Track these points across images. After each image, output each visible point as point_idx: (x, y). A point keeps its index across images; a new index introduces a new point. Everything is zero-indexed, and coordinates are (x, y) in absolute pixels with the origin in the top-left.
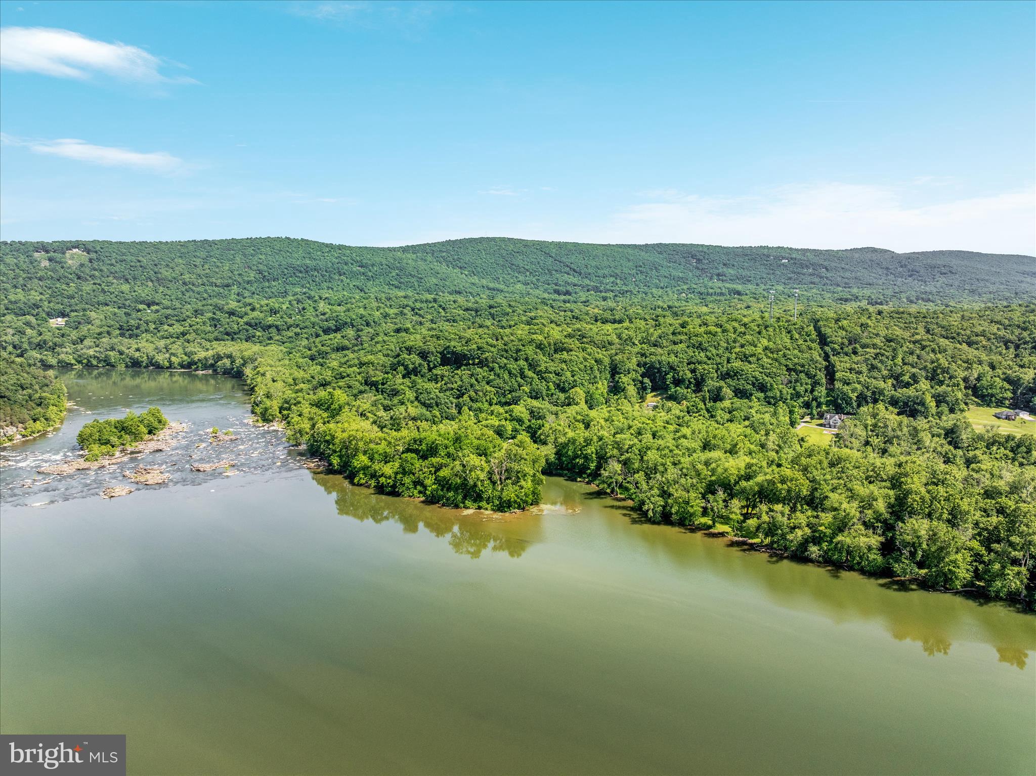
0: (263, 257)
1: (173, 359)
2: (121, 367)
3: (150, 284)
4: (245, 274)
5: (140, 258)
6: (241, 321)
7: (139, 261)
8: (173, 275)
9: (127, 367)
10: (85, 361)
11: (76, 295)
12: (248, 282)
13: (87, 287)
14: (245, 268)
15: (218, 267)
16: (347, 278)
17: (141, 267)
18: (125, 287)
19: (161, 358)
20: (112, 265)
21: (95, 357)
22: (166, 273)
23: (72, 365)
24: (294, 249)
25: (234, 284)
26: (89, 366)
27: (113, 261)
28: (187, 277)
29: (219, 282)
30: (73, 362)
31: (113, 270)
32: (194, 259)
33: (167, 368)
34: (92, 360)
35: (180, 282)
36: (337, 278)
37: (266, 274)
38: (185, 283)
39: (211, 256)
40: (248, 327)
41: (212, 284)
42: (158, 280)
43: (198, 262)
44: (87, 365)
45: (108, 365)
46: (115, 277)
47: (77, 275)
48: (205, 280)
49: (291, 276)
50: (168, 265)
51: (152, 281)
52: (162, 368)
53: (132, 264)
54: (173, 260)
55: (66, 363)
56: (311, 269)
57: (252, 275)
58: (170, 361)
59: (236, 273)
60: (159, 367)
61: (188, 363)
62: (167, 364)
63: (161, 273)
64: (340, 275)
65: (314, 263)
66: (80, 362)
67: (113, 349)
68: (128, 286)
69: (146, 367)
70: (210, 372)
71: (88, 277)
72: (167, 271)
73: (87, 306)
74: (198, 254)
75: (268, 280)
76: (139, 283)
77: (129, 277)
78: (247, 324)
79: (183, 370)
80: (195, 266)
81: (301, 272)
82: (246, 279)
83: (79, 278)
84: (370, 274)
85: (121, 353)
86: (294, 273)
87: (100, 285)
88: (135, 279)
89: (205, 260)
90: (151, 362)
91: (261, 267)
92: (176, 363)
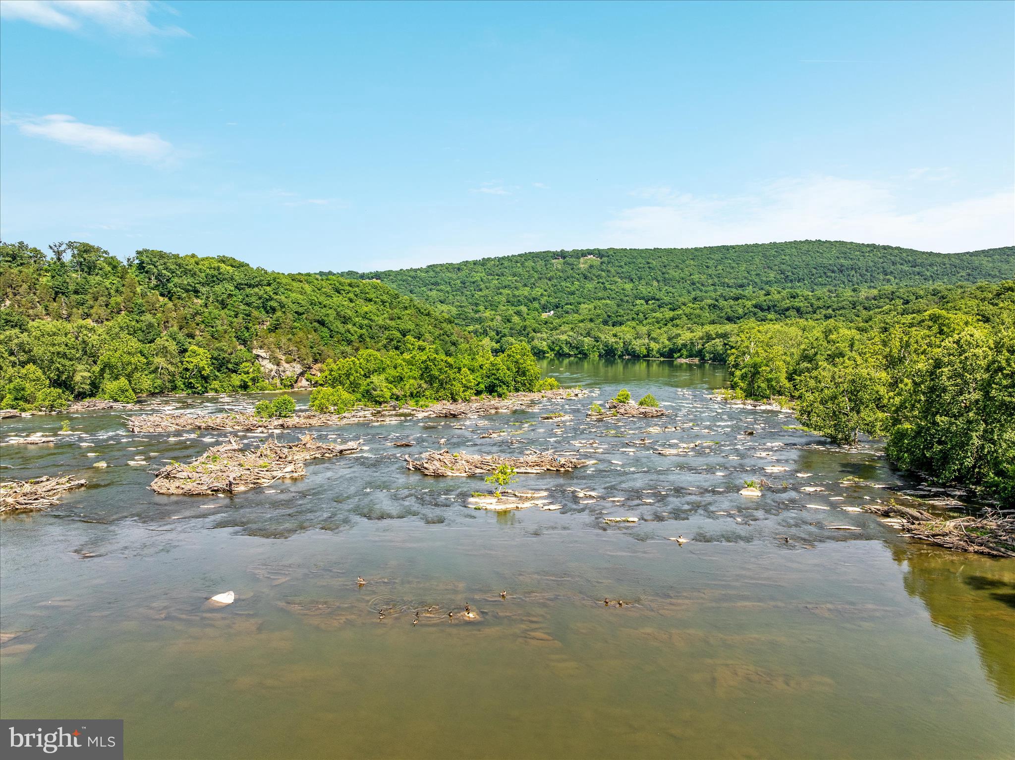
0: (787, 258)
1: (653, 345)
2: (594, 356)
3: (655, 283)
4: (764, 274)
5: (650, 261)
6: (749, 304)
7: (648, 263)
8: (682, 275)
9: (600, 356)
10: (557, 349)
11: (577, 292)
12: (767, 283)
13: (590, 286)
14: (764, 268)
15: (733, 268)
16: (895, 278)
17: (649, 268)
18: (628, 286)
19: (639, 346)
20: (621, 266)
21: (567, 343)
22: (673, 273)
23: (544, 352)
24: (825, 249)
25: (749, 284)
26: (561, 355)
27: (622, 264)
28: (696, 277)
29: (731, 282)
30: (546, 349)
31: (620, 272)
32: (707, 261)
33: (645, 356)
34: (564, 346)
35: (688, 282)
36: (881, 278)
37: (790, 274)
38: (693, 284)
39: (726, 258)
40: (756, 310)
41: (723, 284)
42: (665, 280)
43: (711, 263)
44: (558, 352)
45: (580, 353)
46: (619, 277)
47: (584, 275)
48: (716, 280)
49: (821, 277)
50: (677, 266)
51: (658, 281)
52: (638, 356)
53: (640, 265)
54: (684, 262)
55: (539, 349)
56: (847, 269)
57: (772, 275)
58: (649, 350)
59: (753, 273)
60: (636, 357)
61: (670, 349)
62: (645, 352)
63: (668, 273)
64: (886, 275)
65: (851, 262)
66: (552, 350)
67: (588, 334)
68: (632, 285)
69: (620, 357)
70: (696, 361)
71: (594, 278)
72: (675, 272)
73: (582, 300)
74: (713, 257)
75: (791, 281)
76: (643, 282)
77: (634, 276)
78: (755, 306)
79: (662, 359)
80: (708, 267)
81: (833, 272)
82: (764, 279)
83: (585, 278)
84: (928, 274)
85: (597, 340)
86: (825, 273)
87: (603, 283)
88: (640, 279)
89: (720, 261)
90: (627, 350)
91: (783, 267)
92: (655, 349)
